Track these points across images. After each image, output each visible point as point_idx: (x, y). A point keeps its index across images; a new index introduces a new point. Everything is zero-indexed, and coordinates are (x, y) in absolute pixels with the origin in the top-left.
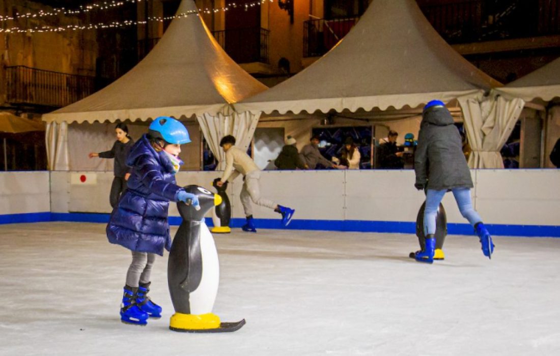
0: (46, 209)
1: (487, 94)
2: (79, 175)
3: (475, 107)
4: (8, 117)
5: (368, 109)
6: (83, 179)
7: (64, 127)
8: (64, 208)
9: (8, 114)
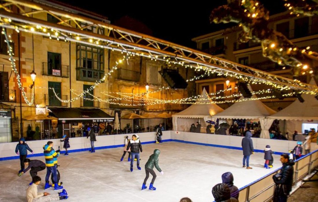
0: (170, 138)
1: (265, 118)
2: (177, 132)
3: (263, 121)
4: (165, 114)
5: (240, 119)
6: (177, 133)
7: (176, 118)
8: (173, 139)
9: (166, 113)
